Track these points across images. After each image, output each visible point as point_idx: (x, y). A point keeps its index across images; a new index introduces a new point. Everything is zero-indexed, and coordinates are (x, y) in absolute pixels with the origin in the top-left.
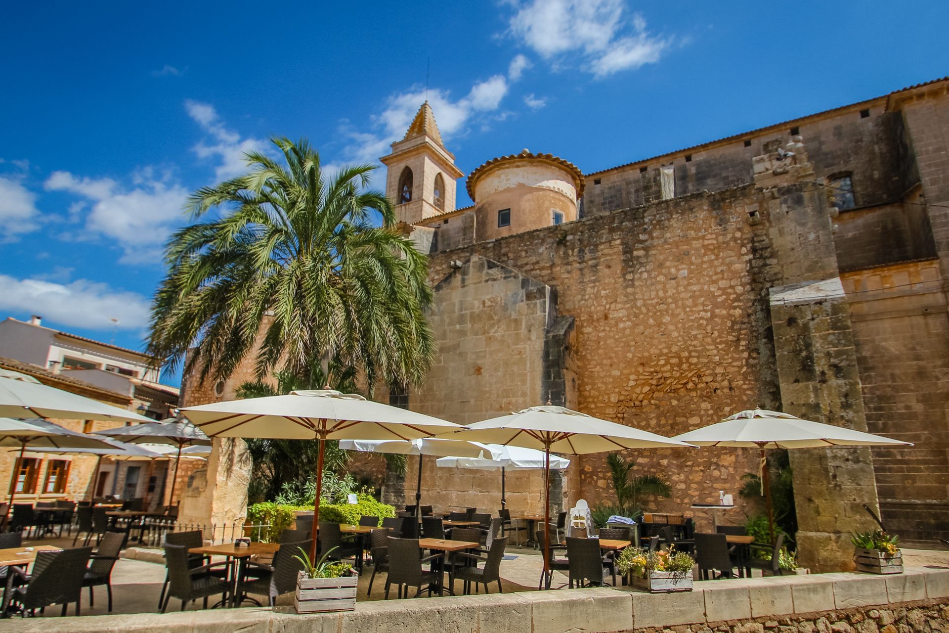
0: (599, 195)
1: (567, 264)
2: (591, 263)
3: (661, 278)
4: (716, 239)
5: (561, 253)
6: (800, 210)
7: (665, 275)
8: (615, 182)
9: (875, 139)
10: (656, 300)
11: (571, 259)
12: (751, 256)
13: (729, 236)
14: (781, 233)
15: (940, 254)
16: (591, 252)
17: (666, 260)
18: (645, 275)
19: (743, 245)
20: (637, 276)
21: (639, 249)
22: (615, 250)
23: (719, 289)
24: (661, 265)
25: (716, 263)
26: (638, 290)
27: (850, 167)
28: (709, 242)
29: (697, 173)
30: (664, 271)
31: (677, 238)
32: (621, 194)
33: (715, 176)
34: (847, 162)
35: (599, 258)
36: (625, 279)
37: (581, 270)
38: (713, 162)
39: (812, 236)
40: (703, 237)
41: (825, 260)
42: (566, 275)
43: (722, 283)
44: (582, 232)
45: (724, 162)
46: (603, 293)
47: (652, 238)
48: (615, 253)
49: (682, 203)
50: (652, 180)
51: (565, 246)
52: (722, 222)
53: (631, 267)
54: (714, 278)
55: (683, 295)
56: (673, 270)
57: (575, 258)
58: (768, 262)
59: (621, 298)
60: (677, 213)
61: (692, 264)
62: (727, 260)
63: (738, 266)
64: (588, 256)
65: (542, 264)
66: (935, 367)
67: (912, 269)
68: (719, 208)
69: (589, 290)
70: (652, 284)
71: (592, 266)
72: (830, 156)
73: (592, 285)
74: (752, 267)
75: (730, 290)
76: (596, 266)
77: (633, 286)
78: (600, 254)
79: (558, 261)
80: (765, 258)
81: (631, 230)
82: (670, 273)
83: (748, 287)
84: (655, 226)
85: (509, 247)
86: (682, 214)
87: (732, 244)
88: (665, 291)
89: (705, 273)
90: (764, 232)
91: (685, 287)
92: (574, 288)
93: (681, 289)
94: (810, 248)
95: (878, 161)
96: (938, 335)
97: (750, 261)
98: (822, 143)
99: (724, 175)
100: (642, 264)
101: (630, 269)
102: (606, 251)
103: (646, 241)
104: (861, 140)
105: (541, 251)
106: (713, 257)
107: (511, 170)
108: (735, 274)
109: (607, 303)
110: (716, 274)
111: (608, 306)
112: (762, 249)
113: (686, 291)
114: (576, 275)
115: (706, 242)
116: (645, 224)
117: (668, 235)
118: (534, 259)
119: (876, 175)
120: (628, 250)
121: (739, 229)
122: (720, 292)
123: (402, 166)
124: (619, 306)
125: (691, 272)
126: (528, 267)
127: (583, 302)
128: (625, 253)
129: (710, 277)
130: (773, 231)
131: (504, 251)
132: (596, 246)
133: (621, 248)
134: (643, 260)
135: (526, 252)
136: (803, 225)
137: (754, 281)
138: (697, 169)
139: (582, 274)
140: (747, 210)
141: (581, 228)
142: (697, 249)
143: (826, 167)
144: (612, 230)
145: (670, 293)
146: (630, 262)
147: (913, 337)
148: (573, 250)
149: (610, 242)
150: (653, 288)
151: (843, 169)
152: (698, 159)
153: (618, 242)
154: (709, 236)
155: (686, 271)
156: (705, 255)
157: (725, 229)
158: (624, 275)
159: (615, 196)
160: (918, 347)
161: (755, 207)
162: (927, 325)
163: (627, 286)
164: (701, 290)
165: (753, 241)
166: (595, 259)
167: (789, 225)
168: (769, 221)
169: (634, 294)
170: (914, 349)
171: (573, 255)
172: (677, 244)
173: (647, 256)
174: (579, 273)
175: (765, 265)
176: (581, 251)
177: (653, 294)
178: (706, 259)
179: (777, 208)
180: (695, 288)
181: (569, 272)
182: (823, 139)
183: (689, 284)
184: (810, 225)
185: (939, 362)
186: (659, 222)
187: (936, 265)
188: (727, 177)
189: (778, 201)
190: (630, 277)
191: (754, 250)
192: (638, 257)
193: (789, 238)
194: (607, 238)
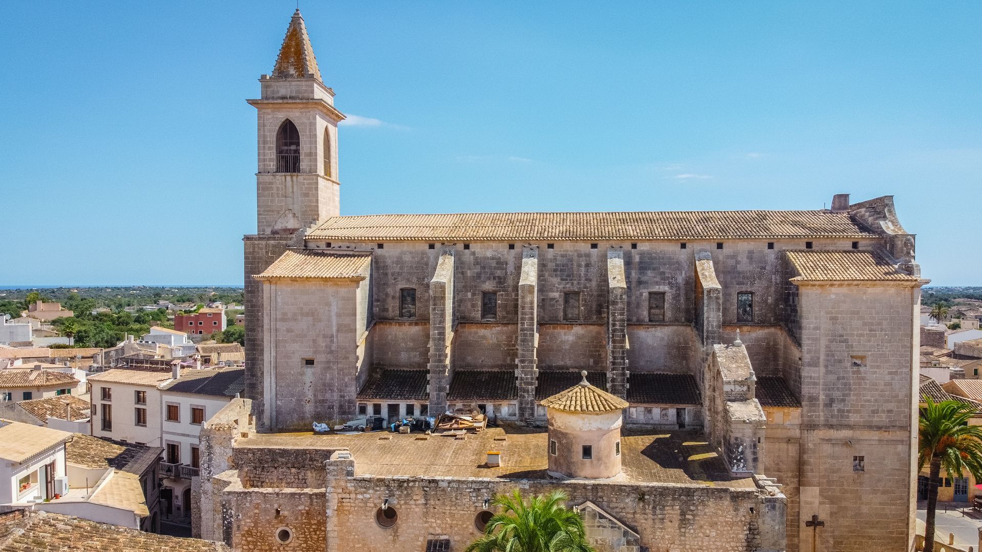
0: (551, 261)
1: (645, 514)
2: (660, 516)
3: (701, 535)
4: (732, 518)
5: (641, 506)
6: (774, 512)
7: (703, 533)
8: (567, 251)
9: (774, 270)
10: (697, 547)
11: (647, 511)
12: (748, 532)
13: (739, 519)
14: (763, 523)
15: (803, 403)
16: (660, 509)
17: (704, 524)
18: (692, 531)
19: (745, 525)
20: (687, 531)
21: (689, 515)
22: (676, 512)
23: (731, 546)
24: (701, 527)
25: (730, 532)
26: (687, 539)
27: (753, 289)
28: (728, 519)
29: (640, 263)
30: (702, 530)
31: (711, 513)
32: (572, 264)
33: (654, 269)
34: (752, 284)
35: (665, 514)
36: (680, 531)
37: (653, 520)
38: (654, 255)
39: (777, 528)
40: (725, 517)
41: (781, 541)
42: (644, 521)
43: (733, 544)
44: (655, 495)
45: (663, 258)
46: (667, 536)
47: (697, 510)
48: (675, 514)
49: (716, 493)
50: (619, 297)
51: (643, 501)
52: (736, 510)
53: (684, 524)
54: (729, 540)
55: (712, 547)
56: (708, 532)
57: (650, 511)
58: (756, 537)
59: (677, 542)
60: (713, 498)
61: (719, 530)
62: (736, 532)
63: (741, 536)
64: (658, 512)
65: (628, 510)
66: (787, 477)
67: (786, 411)
68: (736, 501)
69: (658, 533)
70: (696, 537)
71: (660, 519)
72: (741, 275)
73: (660, 530)
74: (748, 538)
75: (736, 548)
76: (663, 519)
77: (685, 536)
78: (666, 512)
79: (638, 511)
80: (754, 535)
81: (685, 502)
82: (706, 533)
83: (745, 548)
84: (700, 503)
85: (604, 493)
86: (715, 499)
87: (740, 523)
88: (703, 542)
89: (724, 537)
90: (756, 520)
91: (714, 542)
92: (648, 530)
93: (711, 543)
94: (775, 533)
95: (773, 289)
96: (792, 457)
97: (747, 534)
98: (738, 262)
99: (661, 270)
100: (691, 524)
101: (683, 526)
102: (669, 511)
103: (694, 511)
104: (765, 269)
105: (627, 501)
106: (729, 528)
107: (592, 416)
108: (739, 540)
109: (669, 543)
110: (730, 538)
111: (669, 545)
112: (754, 529)
113: (714, 544)
114: (650, 522)
115: (727, 519)
116: (694, 500)
117: (707, 510)
118: (622, 505)
119: (770, 300)
120: (683, 514)
121: (744, 516)
122: (731, 548)
123: (282, 116)
124: (676, 546)
125: (717, 534)
126: (618, 510)
127: (654, 540)
128: (681, 515)
129: (727, 539)
130: (760, 521)
131: (600, 494)
132: (664, 506)
133: (679, 511)
134: (692, 522)
135: (617, 500)
136: (774, 520)
137: (748, 546)
138: (641, 258)
139: (654, 523)
140: (749, 507)
141: (654, 493)
142: (721, 522)
143: (738, 284)
144: (674, 499)
145: (705, 544)
146: (684, 522)
147: (779, 456)
148: (649, 505)
149: (672, 506)
150: (696, 539)
151: (749, 290)
152: (642, 249)
153: (678, 507)
154: (728, 516)
155: (715, 533)
156: (725, 526)
157: (737, 514)
158: (680, 529)
159: (567, 265)
160: (781, 464)
161: (753, 506)
162: (788, 449)
163: (681, 536)
164: (722, 545)
165: (750, 524)
166: (662, 514)
167: (768, 519)
168: (759, 516)
169: (685, 541)
170: (778, 464)
171: (649, 510)
172: (711, 517)
173: (694, 520)
174: (652, 521)
175: (754, 538)
176: (654, 508)
177: (696, 542)
178: (726, 529)
179: (764, 509)
180: (718, 544)
181: (646, 520)
182: (739, 259)
183: (716, 541)
184: (777, 522)
185: (790, 474)
186: (702, 501)
187: (799, 410)
188: (664, 273)
189: (764, 505)
190: (683, 530)
191: (750, 529)
192: (689, 520)
193: (767, 526)
194: (670, 504)
